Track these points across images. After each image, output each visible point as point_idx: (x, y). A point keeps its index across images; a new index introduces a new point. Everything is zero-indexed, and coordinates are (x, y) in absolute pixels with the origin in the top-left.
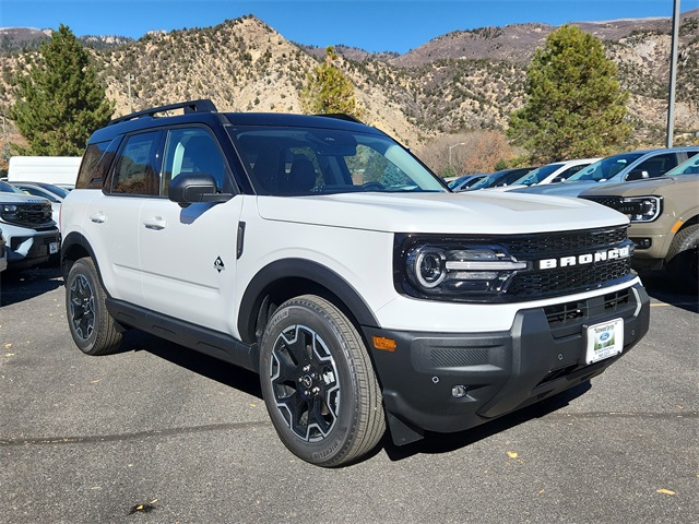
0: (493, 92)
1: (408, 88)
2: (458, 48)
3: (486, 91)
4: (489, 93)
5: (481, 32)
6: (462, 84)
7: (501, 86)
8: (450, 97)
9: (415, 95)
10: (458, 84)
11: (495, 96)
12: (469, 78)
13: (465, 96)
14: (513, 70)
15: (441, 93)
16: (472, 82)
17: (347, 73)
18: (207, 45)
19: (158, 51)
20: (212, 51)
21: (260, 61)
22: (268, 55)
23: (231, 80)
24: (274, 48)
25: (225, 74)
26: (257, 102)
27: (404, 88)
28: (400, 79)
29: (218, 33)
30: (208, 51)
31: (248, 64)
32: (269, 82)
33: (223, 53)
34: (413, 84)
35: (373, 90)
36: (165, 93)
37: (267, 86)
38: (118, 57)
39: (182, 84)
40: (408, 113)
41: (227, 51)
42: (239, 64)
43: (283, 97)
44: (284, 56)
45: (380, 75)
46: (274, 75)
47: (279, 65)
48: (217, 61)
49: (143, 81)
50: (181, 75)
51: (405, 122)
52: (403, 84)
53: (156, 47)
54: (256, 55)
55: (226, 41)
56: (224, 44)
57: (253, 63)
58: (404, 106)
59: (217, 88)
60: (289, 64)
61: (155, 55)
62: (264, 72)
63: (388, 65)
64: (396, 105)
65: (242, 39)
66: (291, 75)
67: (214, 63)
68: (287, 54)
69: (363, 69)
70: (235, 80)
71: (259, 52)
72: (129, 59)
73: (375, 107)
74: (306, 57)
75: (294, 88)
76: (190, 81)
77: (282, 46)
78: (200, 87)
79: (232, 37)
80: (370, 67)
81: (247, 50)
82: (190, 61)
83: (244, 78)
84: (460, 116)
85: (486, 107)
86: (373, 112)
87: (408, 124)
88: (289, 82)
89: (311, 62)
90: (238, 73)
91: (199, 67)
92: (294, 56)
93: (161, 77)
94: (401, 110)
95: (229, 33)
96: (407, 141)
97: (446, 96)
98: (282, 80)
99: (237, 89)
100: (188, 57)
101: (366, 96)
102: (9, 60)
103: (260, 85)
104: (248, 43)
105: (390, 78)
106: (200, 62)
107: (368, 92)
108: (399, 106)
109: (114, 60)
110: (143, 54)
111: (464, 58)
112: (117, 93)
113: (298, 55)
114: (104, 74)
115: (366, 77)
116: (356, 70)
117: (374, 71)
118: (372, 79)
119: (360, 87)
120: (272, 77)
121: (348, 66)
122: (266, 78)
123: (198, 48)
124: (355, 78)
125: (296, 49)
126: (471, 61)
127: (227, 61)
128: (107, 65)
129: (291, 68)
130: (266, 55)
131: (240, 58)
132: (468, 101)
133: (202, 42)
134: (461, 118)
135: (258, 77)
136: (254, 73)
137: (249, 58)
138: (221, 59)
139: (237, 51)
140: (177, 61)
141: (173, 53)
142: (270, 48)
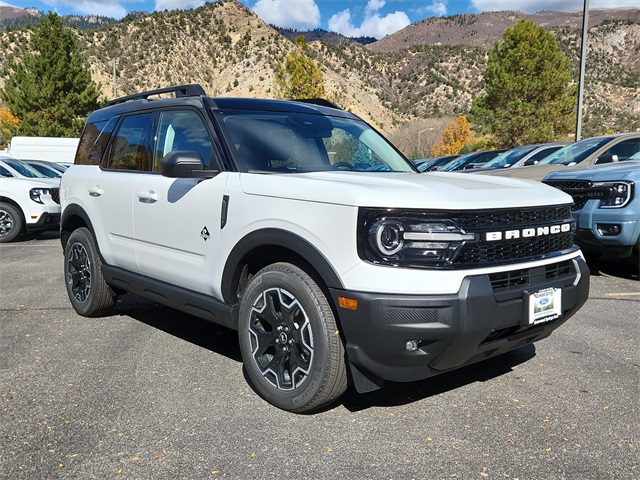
0: (467, 78)
1: (383, 73)
2: (433, 34)
3: (459, 77)
4: (463, 79)
5: (457, 19)
6: (437, 70)
7: (474, 73)
8: (425, 82)
9: (390, 80)
10: (433, 70)
11: (468, 81)
12: (443, 64)
13: (439, 81)
14: (487, 57)
15: (416, 79)
16: (446, 67)
17: (324, 57)
18: (188, 27)
19: (139, 32)
20: (193, 33)
21: (239, 43)
22: (248, 38)
23: (211, 62)
24: (253, 31)
25: (205, 55)
26: (236, 84)
27: (380, 73)
28: (377, 64)
29: (199, 15)
30: (188, 32)
31: (228, 46)
32: (248, 65)
33: (203, 34)
34: (389, 69)
35: (349, 73)
36: (146, 74)
37: (247, 69)
38: (100, 38)
39: (162, 65)
40: (383, 98)
41: (208, 33)
42: (219, 47)
43: (262, 79)
44: (263, 39)
45: (357, 59)
46: (253, 58)
47: (258, 48)
48: (198, 43)
49: (124, 62)
50: (162, 56)
51: (381, 106)
52: (378, 69)
53: (137, 28)
54: (236, 38)
55: (206, 23)
56: (204, 26)
57: (233, 45)
58: (380, 90)
59: (197, 70)
60: (267, 47)
61: (136, 36)
62: (243, 55)
63: (365, 50)
64: (372, 90)
65: (222, 22)
66: (270, 58)
67: (195, 45)
68: (266, 38)
69: (340, 54)
70: (215, 61)
71: (239, 35)
72: (111, 40)
73: (351, 91)
74: (284, 41)
75: (272, 70)
76: (171, 62)
77: (261, 29)
78: (181, 68)
79: (212, 20)
80: (347, 52)
81: (227, 33)
82: (171, 43)
83: (223, 60)
84: (434, 101)
85: (459, 92)
86: (349, 96)
87: (383, 108)
88: (268, 65)
89: (290, 46)
90: (218, 55)
91: (180, 48)
92: (273, 40)
93: (142, 57)
94: (377, 94)
95: (210, 16)
96: (381, 124)
97: (421, 81)
98: (261, 63)
99: (216, 71)
100: (168, 38)
101: (342, 80)
103: (239, 67)
104: (228, 26)
105: (367, 63)
106: (181, 43)
107: (344, 76)
108: (375, 91)
109: (96, 40)
110: (125, 34)
111: (439, 44)
112: (99, 72)
113: (276, 39)
114: (86, 54)
115: (343, 61)
116: (334, 54)
117: (351, 55)
118: (349, 63)
119: (337, 71)
120: (251, 60)
121: (326, 50)
122: (246, 60)
123: (179, 30)
124: (332, 62)
125: (275, 33)
126: (446, 47)
127: (207, 43)
128: (90, 45)
129: (269, 51)
130: (245, 38)
131: (220, 41)
132: (442, 86)
133: (183, 23)
134: (435, 103)
135: (237, 60)
136: (234, 55)
137: (228, 40)
138: (201, 41)
139: (217, 33)
140: (158, 42)
141: (154, 34)
142: (249, 31)
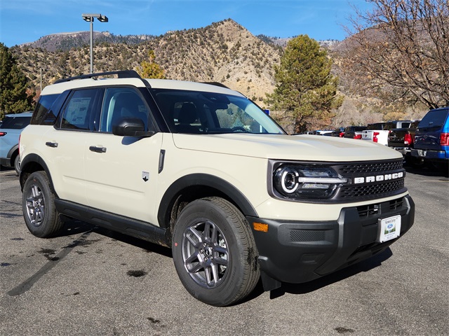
18: (199, 40)
19: (166, 45)
20: (202, 44)
21: (233, 49)
22: (238, 45)
23: (213, 62)
24: (243, 40)
25: (209, 58)
26: (228, 77)
28: (335, 59)
29: (207, 32)
30: (199, 43)
31: (225, 51)
32: (237, 63)
33: (209, 45)
36: (168, 72)
37: (236, 66)
38: (141, 49)
39: (180, 66)
41: (212, 43)
42: (219, 52)
43: (246, 73)
44: (249, 45)
46: (241, 58)
47: (245, 52)
48: (205, 50)
50: (180, 60)
52: (336, 63)
53: (166, 42)
54: (230, 45)
55: (211, 37)
56: (210, 39)
57: (228, 50)
59: (202, 68)
60: (252, 51)
61: (165, 47)
62: (235, 56)
65: (222, 35)
66: (253, 58)
67: (202, 52)
68: (251, 44)
70: (216, 62)
71: (233, 43)
72: (148, 50)
74: (264, 46)
75: (253, 67)
76: (185, 64)
77: (248, 39)
78: (192, 67)
79: (216, 34)
81: (225, 42)
82: (186, 51)
83: (221, 61)
88: (251, 63)
89: (268, 49)
90: (218, 57)
91: (192, 54)
92: (256, 46)
93: (167, 61)
95: (214, 32)
98: (246, 62)
99: (216, 68)
100: (185, 48)
102: (75, 53)
103: (232, 66)
104: (226, 38)
106: (193, 51)
109: (139, 51)
110: (158, 46)
113: (259, 45)
120: (239, 60)
122: (236, 60)
123: (193, 42)
125: (258, 41)
127: (211, 50)
128: (134, 54)
129: (253, 53)
130: (237, 45)
131: (220, 48)
133: (196, 37)
135: (230, 60)
136: (228, 57)
137: (226, 47)
138: (207, 49)
139: (218, 43)
140: (178, 50)
141: (176, 45)
142: (240, 40)
